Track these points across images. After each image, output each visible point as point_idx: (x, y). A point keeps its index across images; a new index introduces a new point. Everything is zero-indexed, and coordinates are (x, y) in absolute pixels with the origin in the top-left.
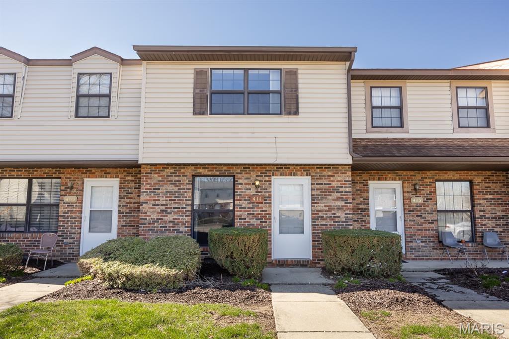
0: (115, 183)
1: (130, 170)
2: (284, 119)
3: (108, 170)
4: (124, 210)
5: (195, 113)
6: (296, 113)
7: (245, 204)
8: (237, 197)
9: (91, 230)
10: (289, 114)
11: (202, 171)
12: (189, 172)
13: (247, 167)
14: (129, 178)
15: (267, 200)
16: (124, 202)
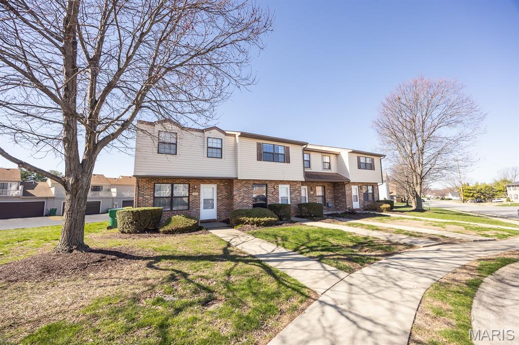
0: (215, 186)
1: (222, 181)
2: (286, 164)
3: (212, 181)
4: (219, 198)
5: (258, 160)
6: (289, 163)
7: (271, 195)
8: (268, 193)
9: (205, 208)
10: (287, 163)
11: (256, 182)
12: (251, 183)
13: (271, 181)
14: (221, 184)
15: (278, 193)
16: (220, 195)
